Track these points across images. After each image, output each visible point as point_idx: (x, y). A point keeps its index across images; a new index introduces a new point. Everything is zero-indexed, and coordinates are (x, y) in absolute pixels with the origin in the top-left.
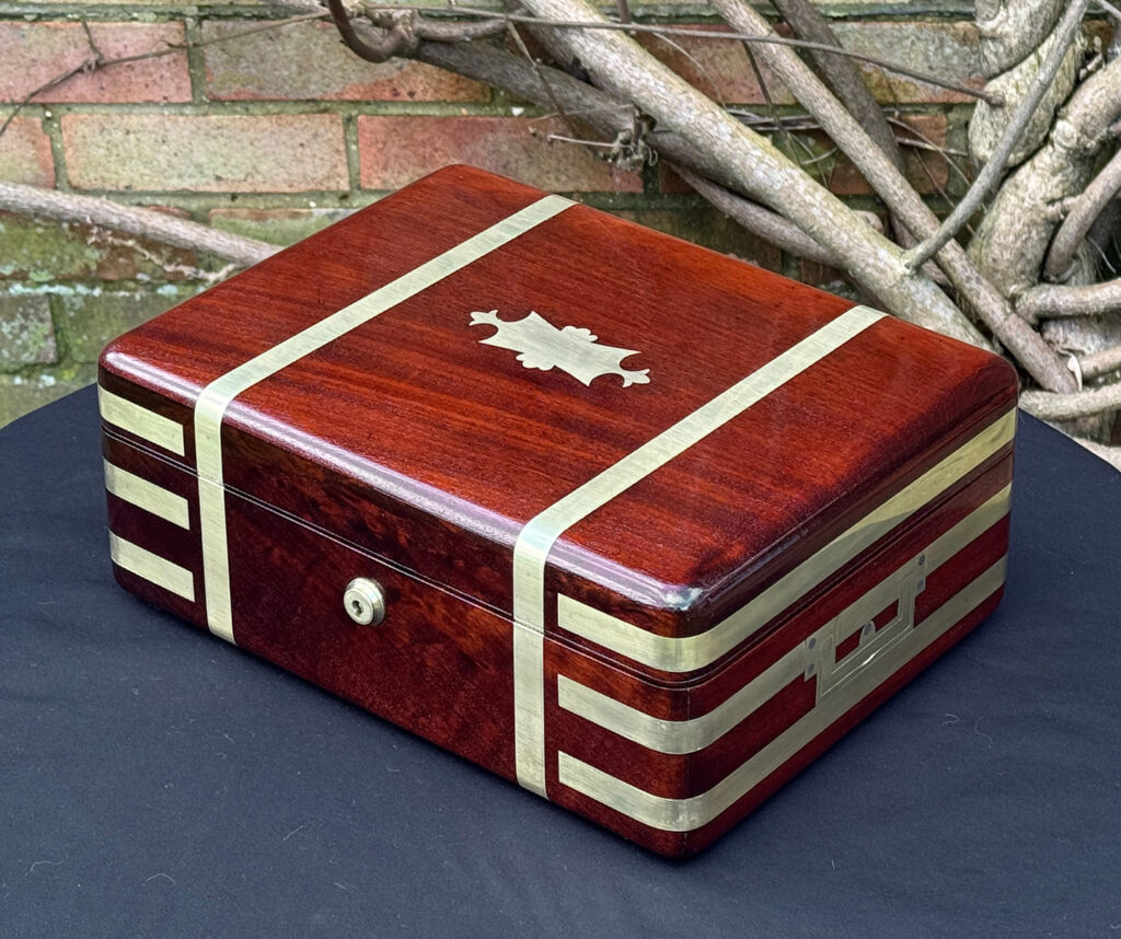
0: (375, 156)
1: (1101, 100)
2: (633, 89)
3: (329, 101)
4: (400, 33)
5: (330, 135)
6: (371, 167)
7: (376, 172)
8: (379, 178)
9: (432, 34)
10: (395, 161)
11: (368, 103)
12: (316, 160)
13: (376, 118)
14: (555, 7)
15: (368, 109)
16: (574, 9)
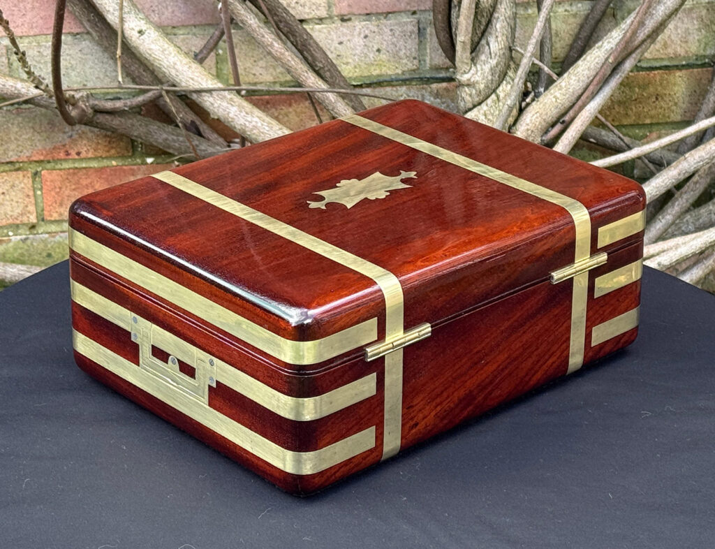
0: (54, 197)
1: (537, 120)
2: (247, 129)
3: (21, 162)
4: (81, 107)
5: (23, 185)
6: (51, 205)
7: (55, 208)
8: (57, 212)
9: (102, 107)
10: (68, 200)
11: (49, 162)
12: (14, 204)
13: (54, 171)
14: (193, 79)
15: (49, 166)
16: (205, 79)
